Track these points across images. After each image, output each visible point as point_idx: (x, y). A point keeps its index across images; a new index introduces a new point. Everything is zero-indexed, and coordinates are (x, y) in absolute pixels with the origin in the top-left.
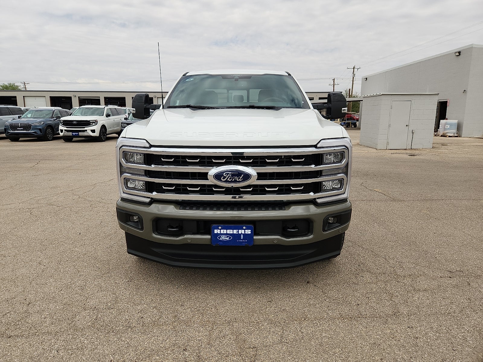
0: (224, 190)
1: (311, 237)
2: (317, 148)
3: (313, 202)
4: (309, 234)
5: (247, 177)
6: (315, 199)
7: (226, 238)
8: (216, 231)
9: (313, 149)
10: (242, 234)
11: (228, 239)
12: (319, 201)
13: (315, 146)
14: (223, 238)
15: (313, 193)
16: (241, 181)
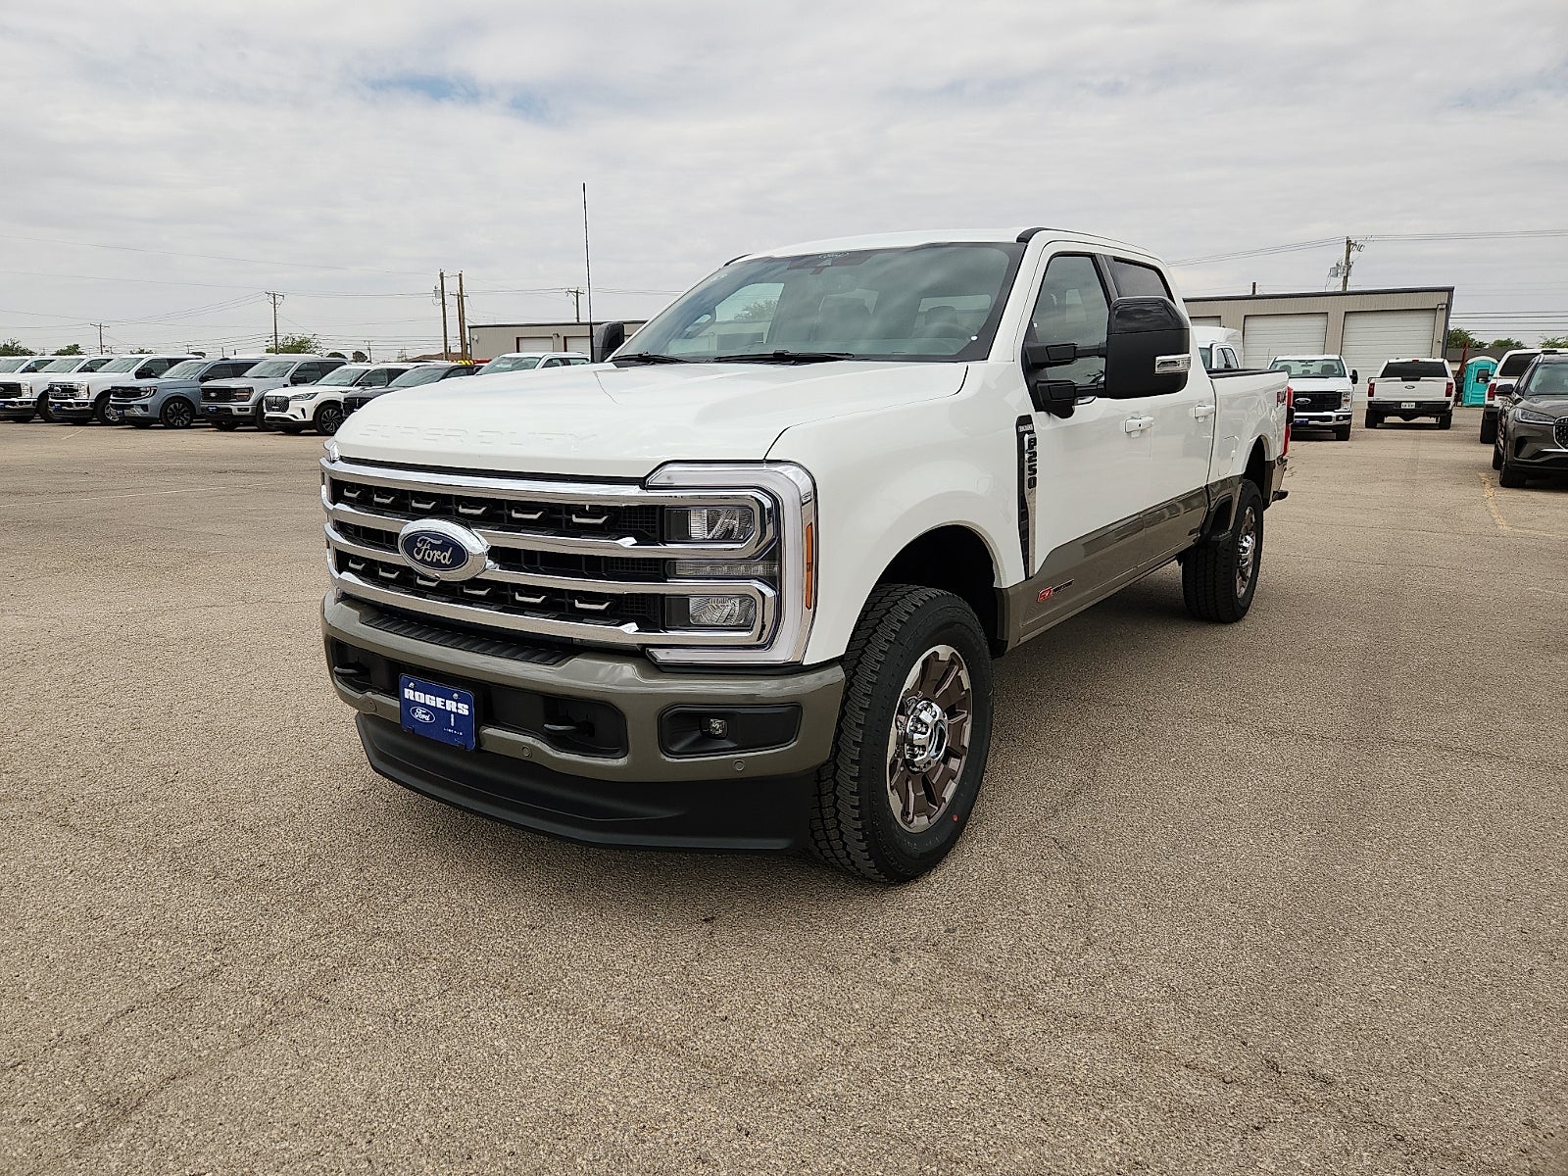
0: (434, 584)
1: (622, 762)
2: (647, 489)
3: (638, 654)
4: (618, 754)
5: (459, 554)
6: (645, 646)
7: (424, 716)
8: (409, 694)
9: (634, 491)
10: (451, 712)
11: (427, 718)
12: (661, 655)
13: (641, 482)
14: (420, 715)
15: (637, 629)
16: (449, 566)
